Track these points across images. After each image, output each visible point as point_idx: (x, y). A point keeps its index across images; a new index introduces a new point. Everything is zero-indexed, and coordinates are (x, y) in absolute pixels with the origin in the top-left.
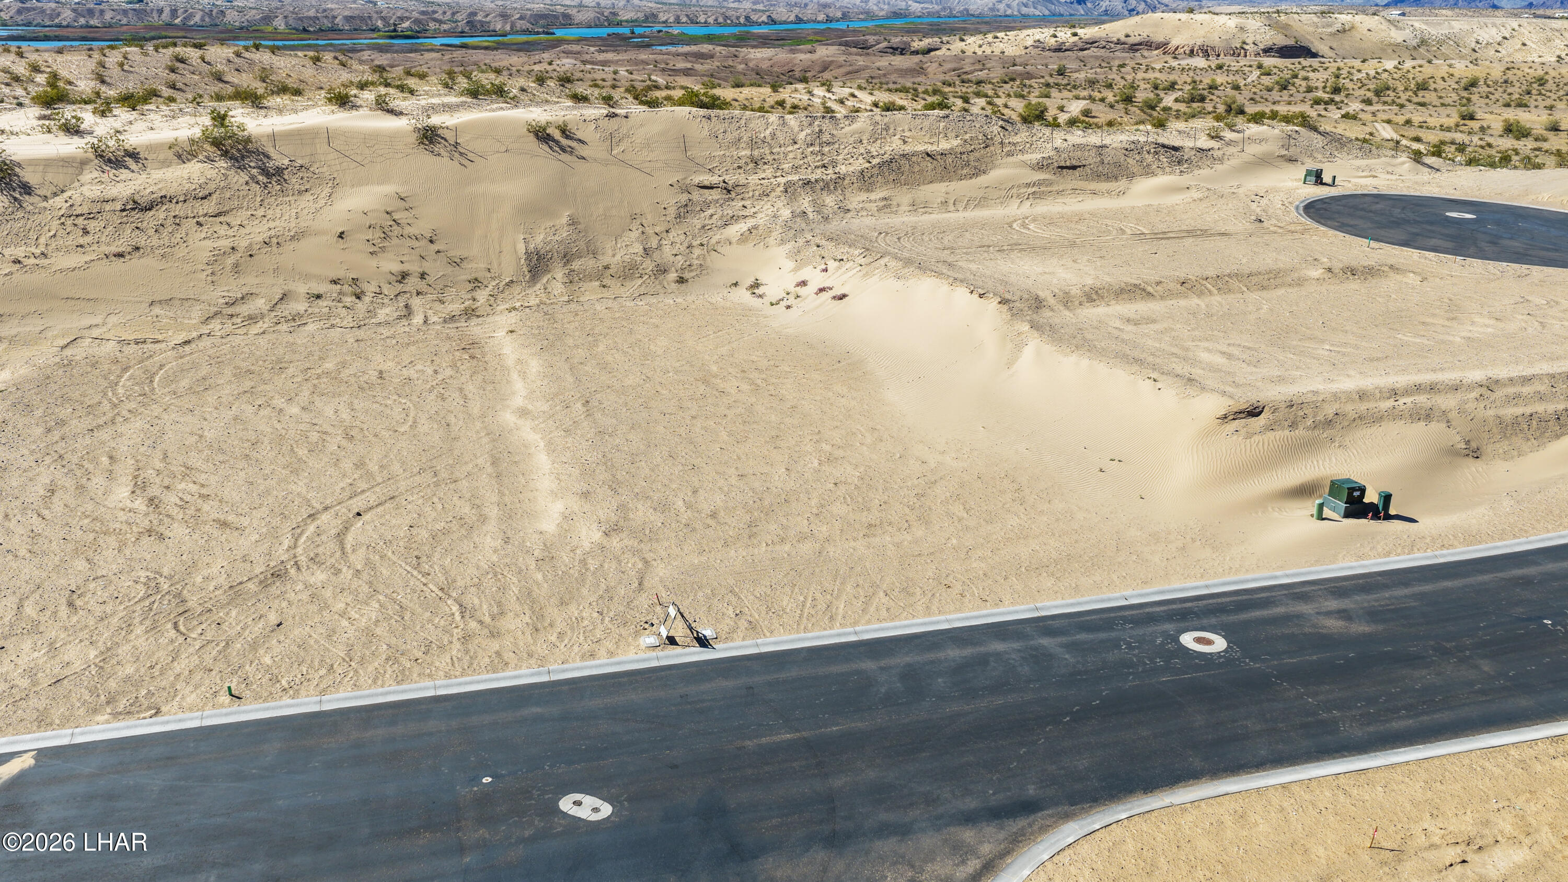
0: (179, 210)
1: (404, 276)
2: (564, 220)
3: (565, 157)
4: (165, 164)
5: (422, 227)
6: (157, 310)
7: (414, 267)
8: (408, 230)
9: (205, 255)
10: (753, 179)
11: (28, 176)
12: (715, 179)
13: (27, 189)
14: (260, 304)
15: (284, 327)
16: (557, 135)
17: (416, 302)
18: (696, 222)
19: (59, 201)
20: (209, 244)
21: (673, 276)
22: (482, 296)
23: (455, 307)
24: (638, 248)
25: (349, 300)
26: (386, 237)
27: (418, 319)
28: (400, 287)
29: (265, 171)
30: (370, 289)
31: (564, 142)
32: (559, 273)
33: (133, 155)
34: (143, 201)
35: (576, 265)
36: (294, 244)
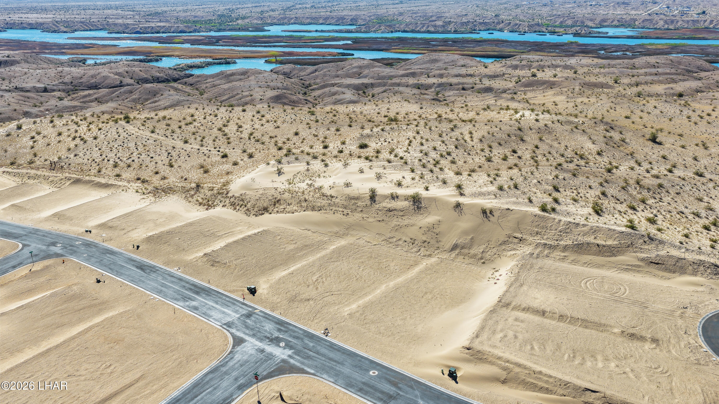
0: (396, 213)
1: (425, 241)
2: (470, 237)
3: (485, 219)
4: (402, 201)
5: (437, 231)
6: (377, 236)
7: (428, 240)
8: (435, 230)
9: (393, 225)
10: (531, 239)
11: (377, 199)
12: (519, 236)
13: (375, 201)
14: (395, 240)
15: (394, 247)
16: (488, 212)
17: (422, 249)
18: (504, 247)
19: (378, 206)
20: (396, 223)
21: (483, 261)
22: (436, 252)
23: (428, 253)
24: (481, 251)
25: (411, 244)
26: (429, 231)
27: (418, 254)
28: (422, 244)
29: (418, 208)
30: (416, 242)
31: (489, 214)
32: (457, 252)
33: (397, 197)
34: (391, 209)
35: (462, 251)
36: (411, 227)
